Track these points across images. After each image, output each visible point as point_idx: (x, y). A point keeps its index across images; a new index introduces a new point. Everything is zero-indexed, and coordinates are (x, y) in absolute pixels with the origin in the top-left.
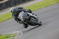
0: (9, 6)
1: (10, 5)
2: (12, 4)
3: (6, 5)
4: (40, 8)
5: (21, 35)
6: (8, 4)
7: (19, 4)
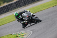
0: (18, 6)
1: (20, 5)
2: (22, 4)
3: (16, 5)
4: (49, 8)
5: (31, 34)
6: (18, 4)
7: (29, 4)
